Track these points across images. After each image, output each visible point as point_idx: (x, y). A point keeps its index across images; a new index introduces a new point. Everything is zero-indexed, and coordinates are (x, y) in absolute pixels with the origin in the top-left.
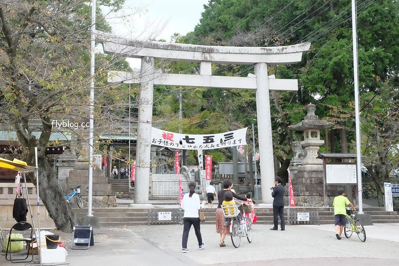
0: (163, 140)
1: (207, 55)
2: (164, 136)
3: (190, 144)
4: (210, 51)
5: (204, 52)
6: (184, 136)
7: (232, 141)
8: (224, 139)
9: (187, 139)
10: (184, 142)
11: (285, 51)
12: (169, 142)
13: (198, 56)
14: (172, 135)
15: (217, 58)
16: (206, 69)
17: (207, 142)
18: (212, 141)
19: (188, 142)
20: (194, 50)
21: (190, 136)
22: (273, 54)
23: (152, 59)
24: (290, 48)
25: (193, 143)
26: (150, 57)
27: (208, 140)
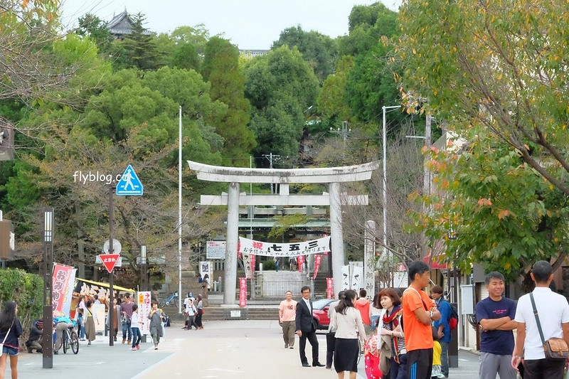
0: (253, 249)
1: (285, 178)
2: (254, 244)
3: (277, 252)
4: (288, 175)
5: (282, 175)
6: (272, 245)
7: (317, 248)
8: (308, 246)
9: (275, 247)
10: (272, 250)
11: (355, 171)
12: (259, 250)
13: (276, 180)
14: (261, 244)
15: (293, 180)
16: (285, 190)
17: (293, 250)
18: (298, 249)
19: (275, 250)
20: (273, 175)
21: (278, 245)
22: (345, 174)
23: (237, 185)
24: (359, 168)
25: (280, 250)
26: (235, 183)
27: (294, 248)
